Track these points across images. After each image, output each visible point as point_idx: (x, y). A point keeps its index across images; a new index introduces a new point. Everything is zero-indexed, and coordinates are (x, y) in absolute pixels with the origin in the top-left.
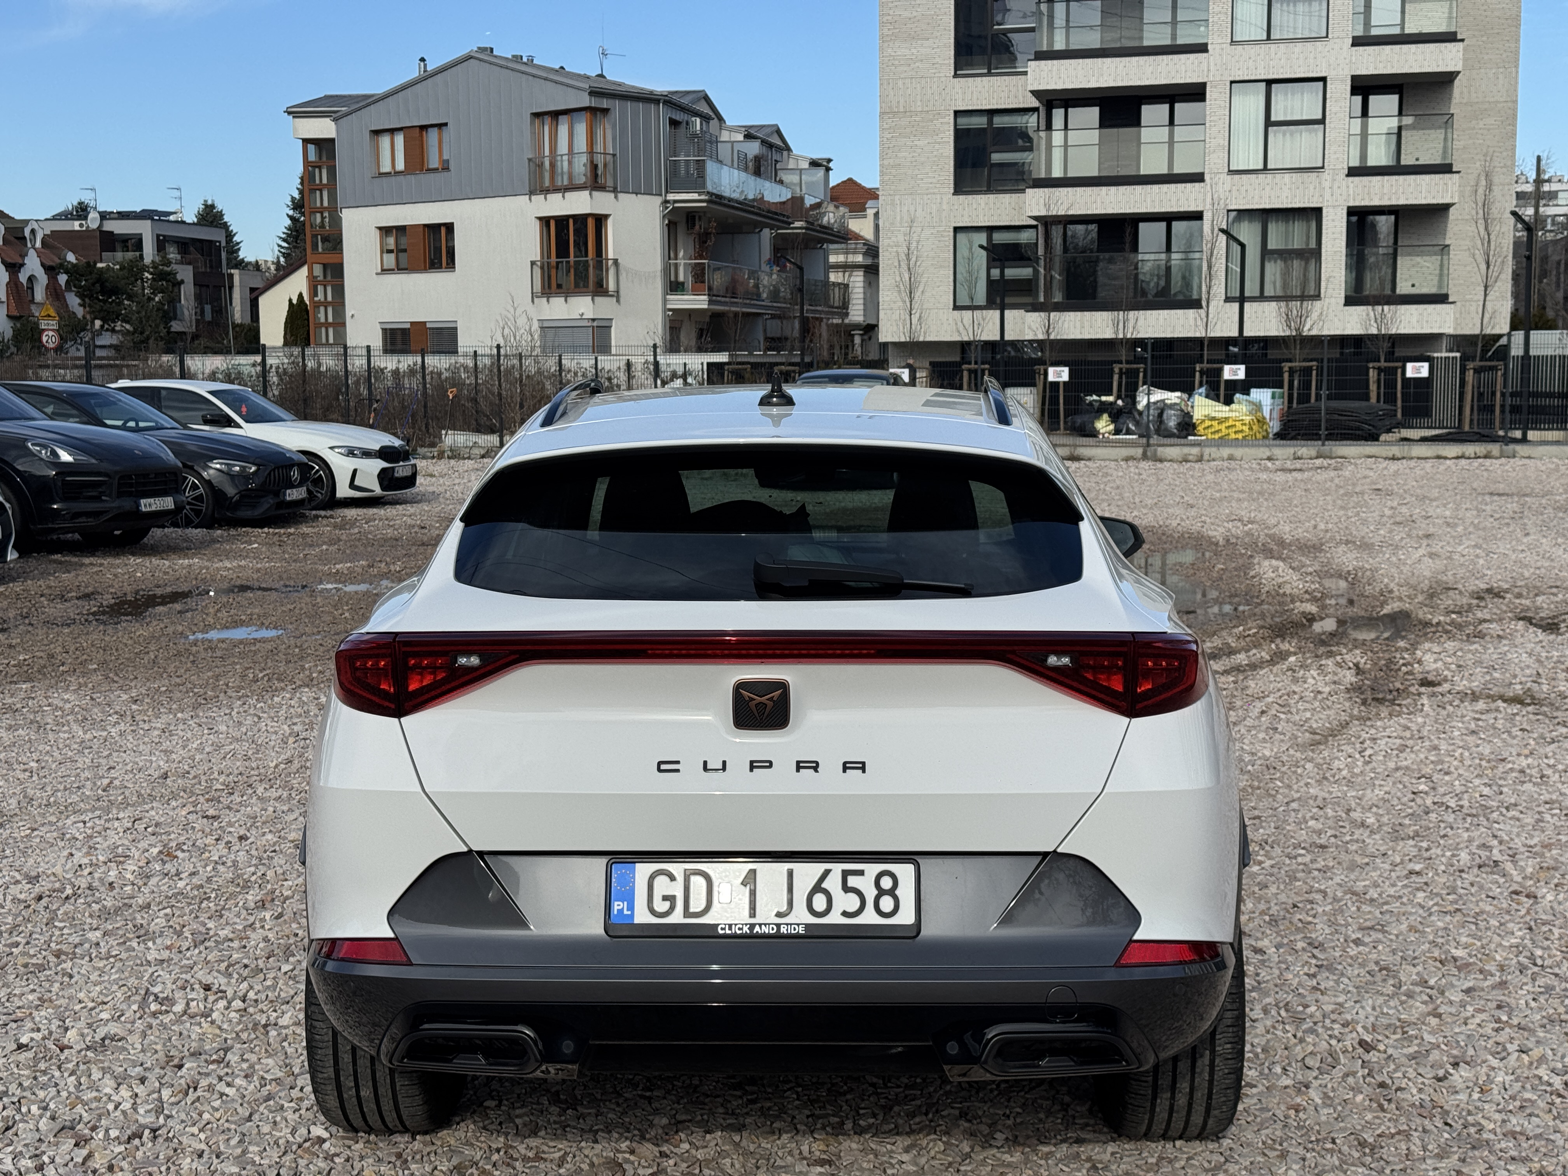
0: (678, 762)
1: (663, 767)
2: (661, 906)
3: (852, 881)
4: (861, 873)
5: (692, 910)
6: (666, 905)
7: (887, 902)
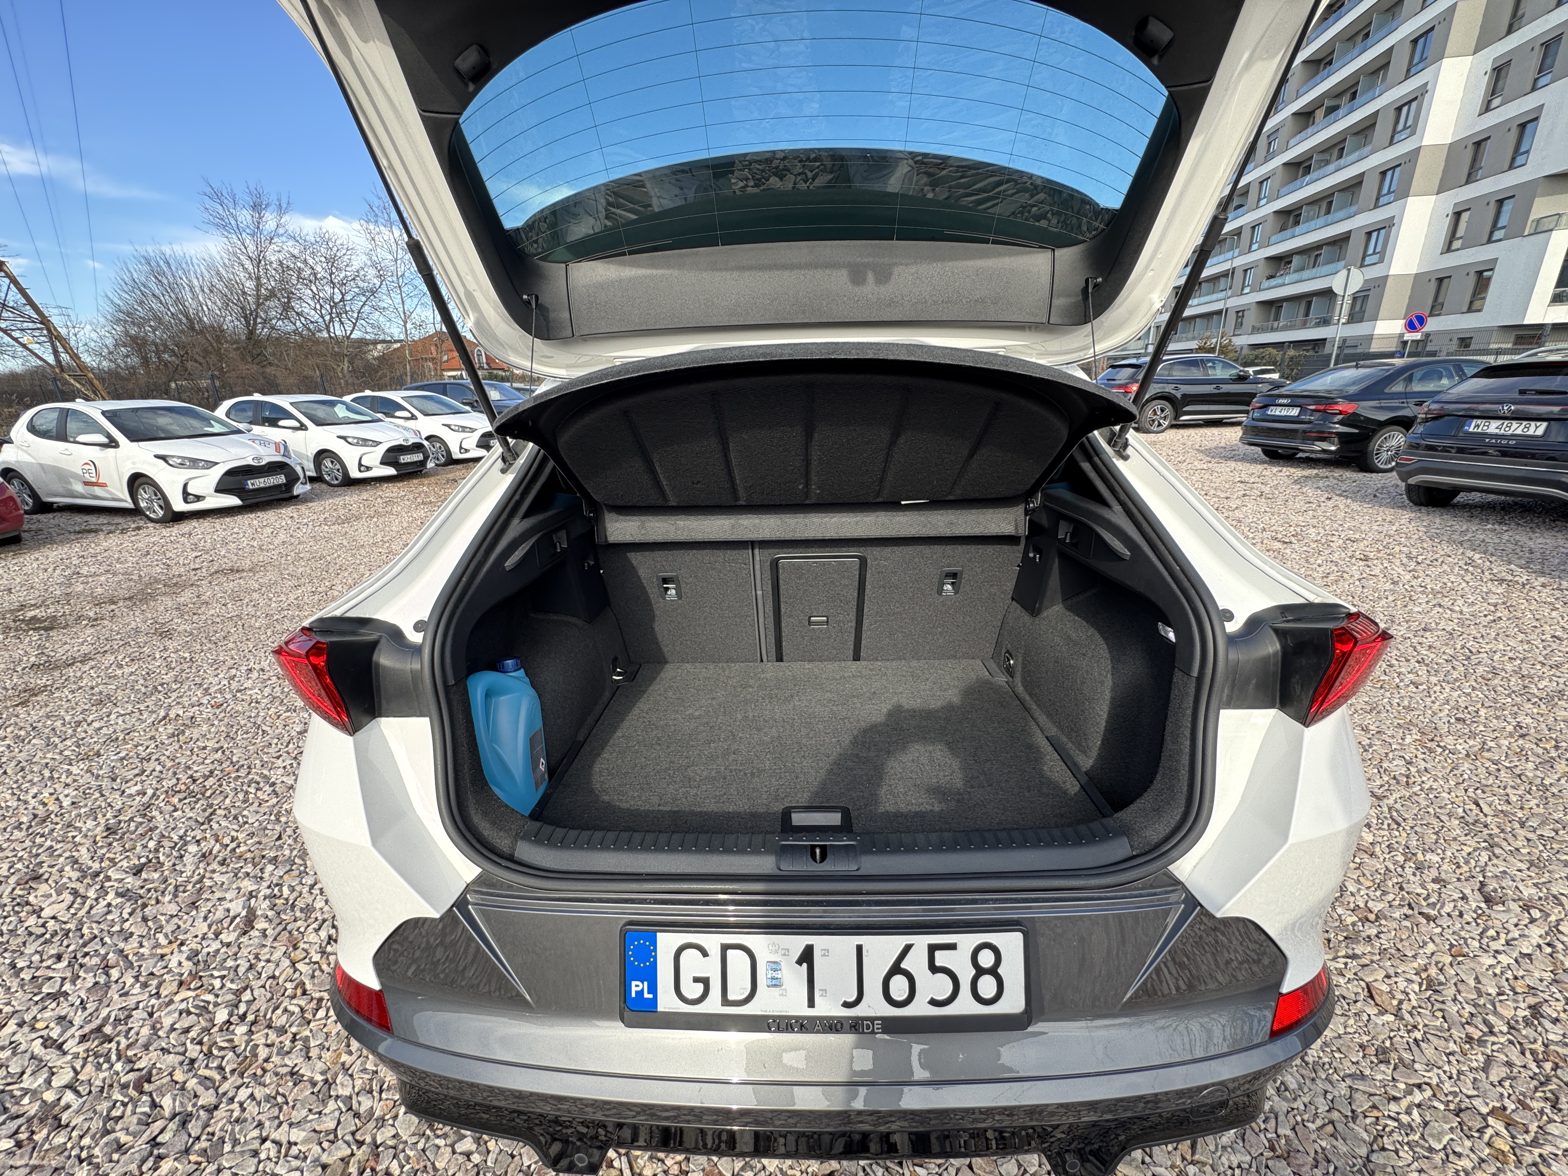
3: (942, 958)
4: (952, 947)
5: (731, 997)
6: (700, 987)
7: (987, 986)
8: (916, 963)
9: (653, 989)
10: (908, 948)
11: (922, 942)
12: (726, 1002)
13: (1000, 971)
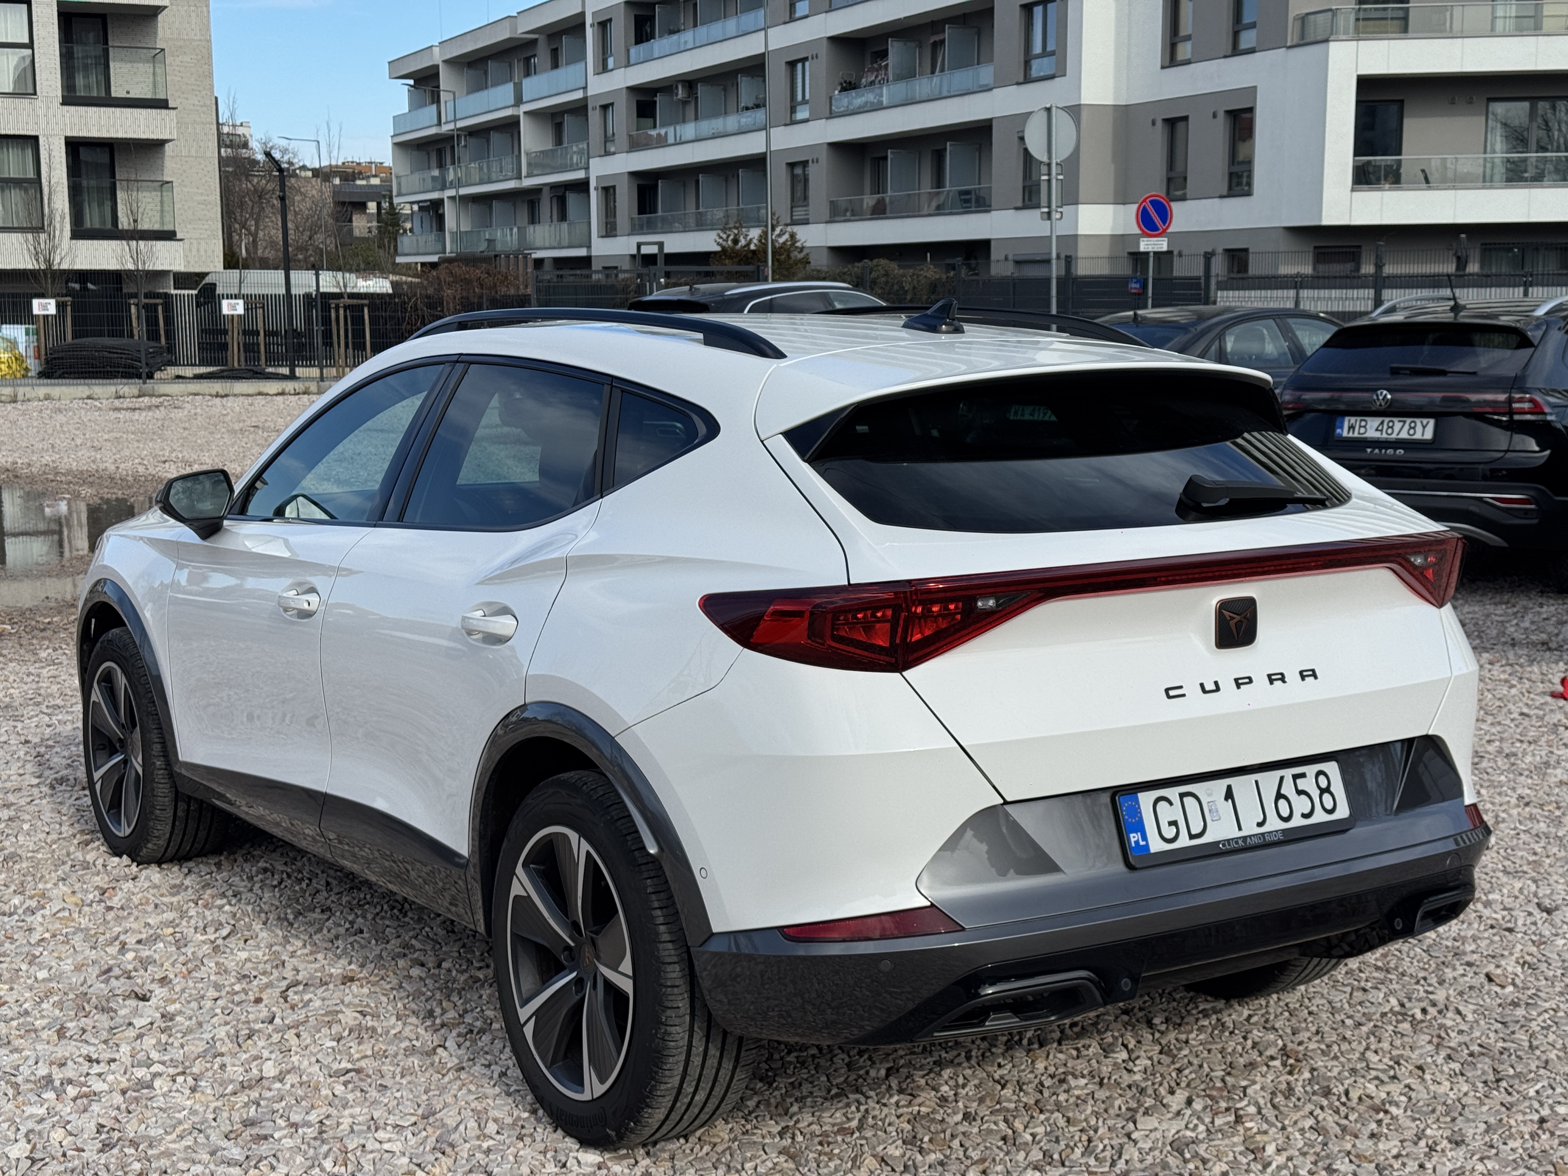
0: (1181, 687)
1: (1172, 693)
2: (1170, 833)
3: (1302, 784)
4: (1303, 775)
5: (1193, 832)
6: (1173, 829)
7: (1328, 800)
8: (1288, 789)
9: (1144, 838)
10: (1282, 778)
11: (1288, 773)
12: (1192, 837)
13: (1332, 789)
